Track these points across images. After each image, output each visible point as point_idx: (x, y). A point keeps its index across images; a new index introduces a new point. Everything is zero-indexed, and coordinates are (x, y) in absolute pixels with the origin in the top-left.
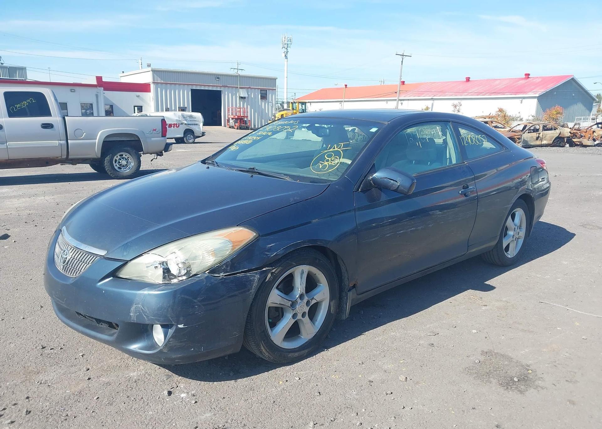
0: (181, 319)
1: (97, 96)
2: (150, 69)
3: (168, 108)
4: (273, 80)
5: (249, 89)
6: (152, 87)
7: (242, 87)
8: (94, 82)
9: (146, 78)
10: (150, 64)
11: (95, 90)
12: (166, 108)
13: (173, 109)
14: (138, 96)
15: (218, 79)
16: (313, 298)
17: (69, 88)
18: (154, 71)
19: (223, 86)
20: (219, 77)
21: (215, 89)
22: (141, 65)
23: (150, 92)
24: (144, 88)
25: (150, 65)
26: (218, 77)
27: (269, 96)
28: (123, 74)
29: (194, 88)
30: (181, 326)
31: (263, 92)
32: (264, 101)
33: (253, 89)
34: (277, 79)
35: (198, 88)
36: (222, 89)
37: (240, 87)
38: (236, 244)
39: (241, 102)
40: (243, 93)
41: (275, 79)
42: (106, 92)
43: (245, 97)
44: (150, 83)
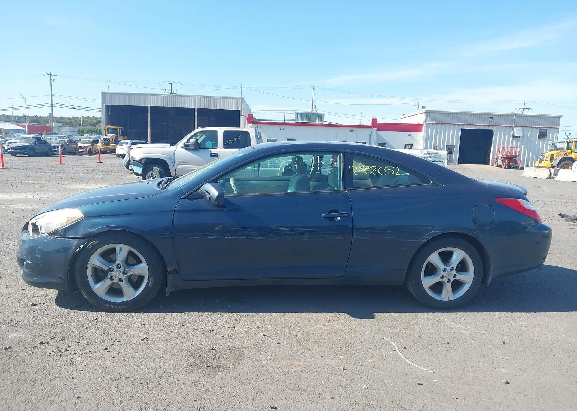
0: (29, 257)
1: (370, 135)
2: (423, 111)
3: (437, 147)
4: (556, 119)
5: (526, 128)
6: (424, 127)
7: (517, 127)
8: (370, 124)
9: (419, 119)
10: (425, 106)
11: (369, 130)
12: (434, 147)
13: (441, 147)
14: (410, 136)
15: (491, 119)
16: (130, 270)
17: (349, 129)
18: (427, 113)
19: (495, 126)
20: (493, 117)
21: (486, 128)
22: (418, 107)
23: (422, 132)
24: (416, 128)
25: (425, 108)
26: (491, 117)
27: (550, 135)
28: (404, 116)
29: (465, 127)
30: (29, 262)
31: (542, 131)
32: (542, 140)
33: (531, 128)
34: (562, 117)
35: (469, 128)
36: (494, 129)
37: (514, 127)
38: (69, 219)
39: (515, 141)
40: (517, 132)
41: (558, 118)
42: (379, 132)
43: (520, 136)
44: (422, 124)
